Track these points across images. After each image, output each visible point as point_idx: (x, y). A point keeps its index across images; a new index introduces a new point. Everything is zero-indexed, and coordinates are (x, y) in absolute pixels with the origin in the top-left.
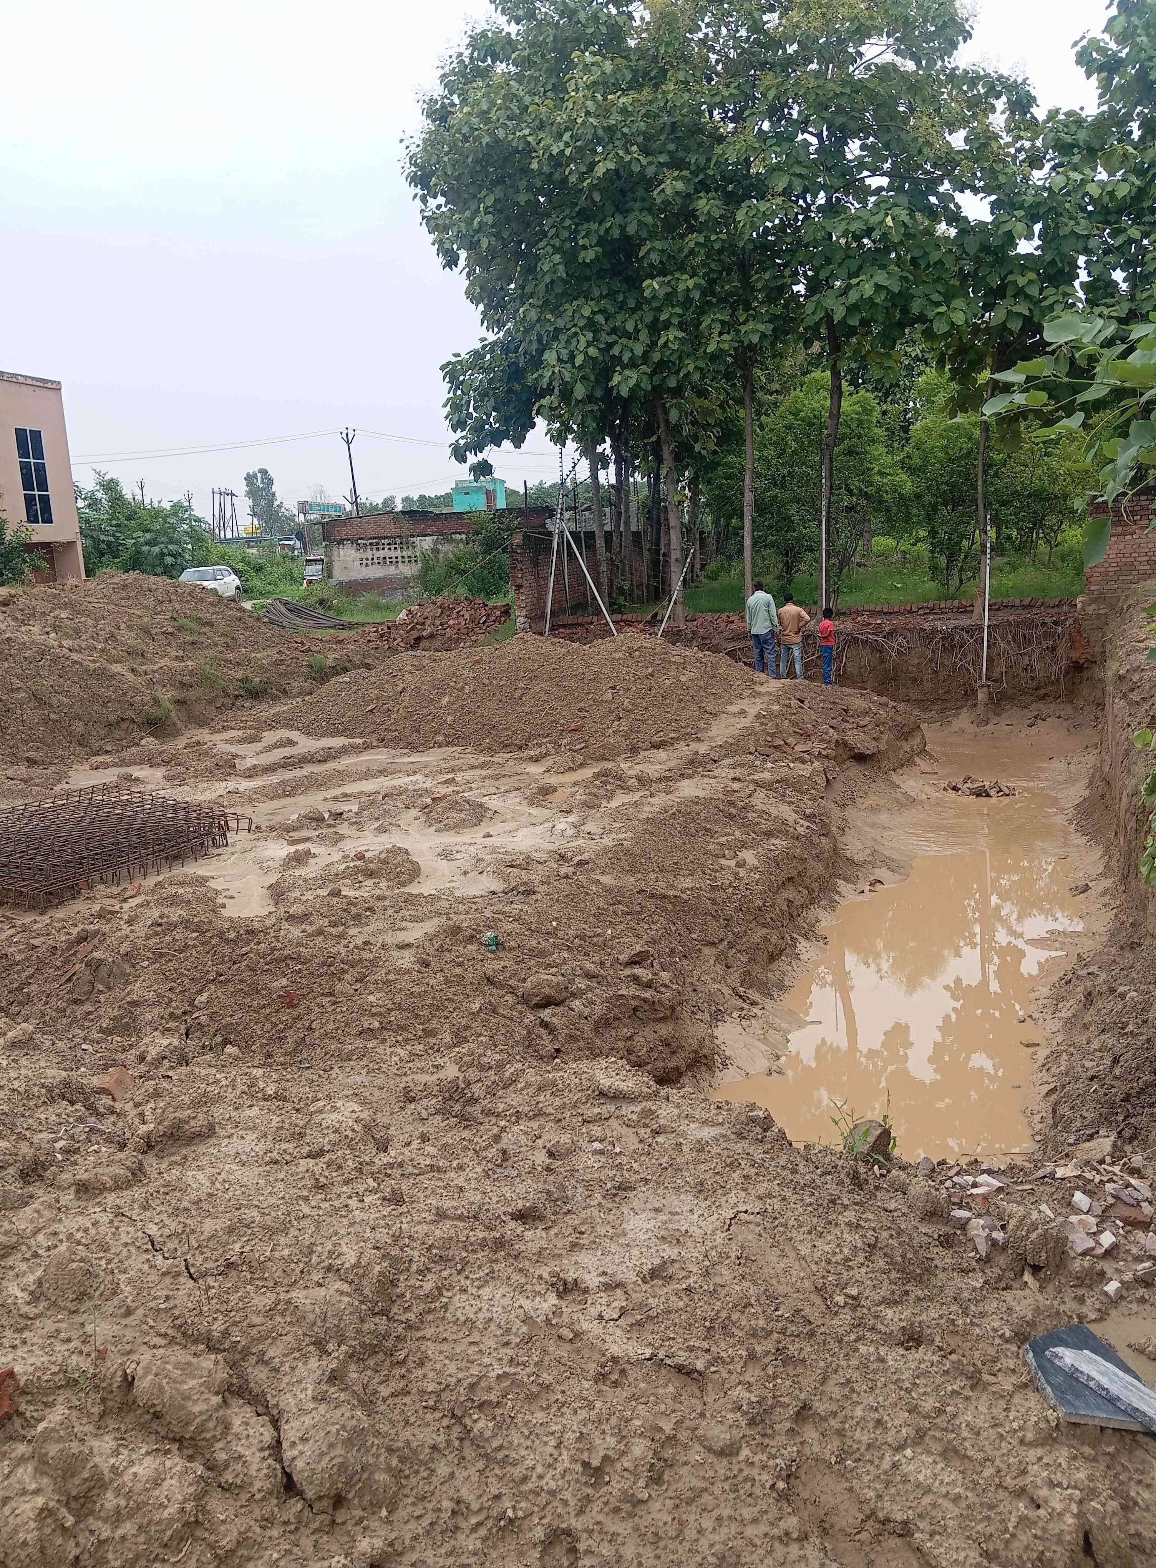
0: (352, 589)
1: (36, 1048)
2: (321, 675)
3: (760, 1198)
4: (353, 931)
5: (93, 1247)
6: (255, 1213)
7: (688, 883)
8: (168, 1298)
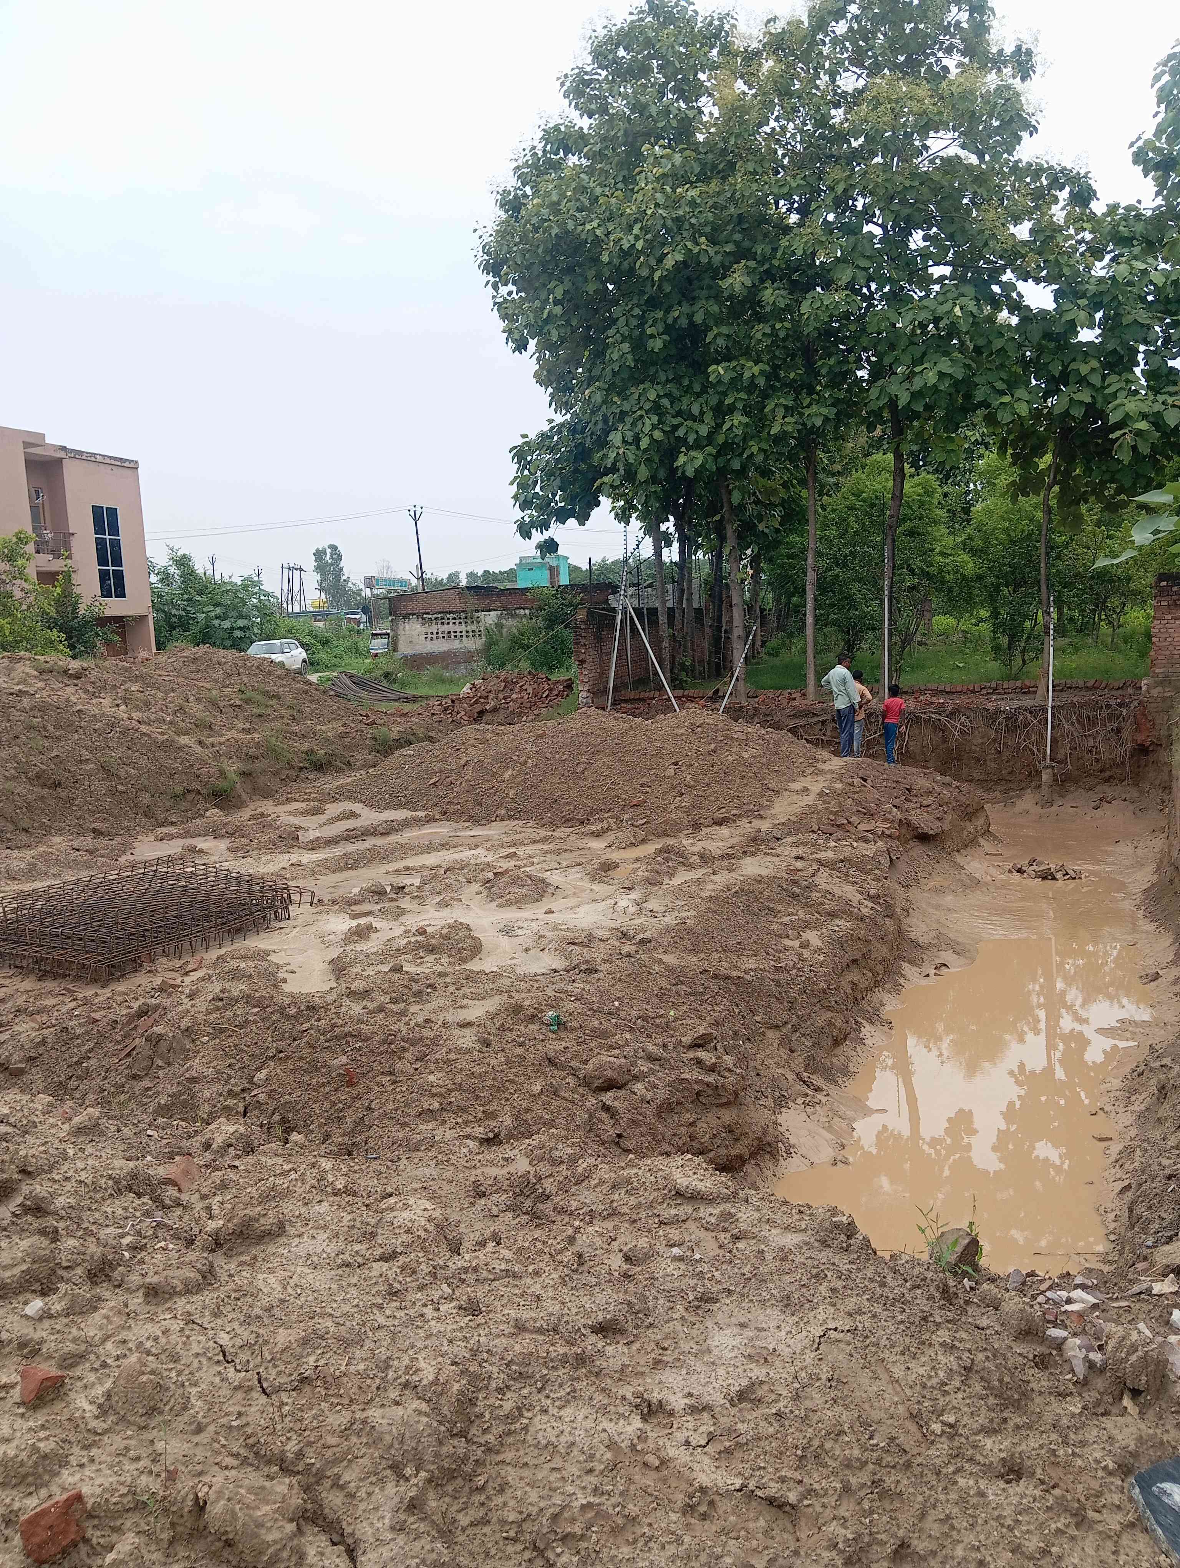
0: (417, 662)
1: (102, 1134)
2: (385, 748)
3: (850, 1315)
4: (414, 1008)
5: (163, 1357)
6: (329, 1323)
7: (750, 963)
8: (240, 1414)
